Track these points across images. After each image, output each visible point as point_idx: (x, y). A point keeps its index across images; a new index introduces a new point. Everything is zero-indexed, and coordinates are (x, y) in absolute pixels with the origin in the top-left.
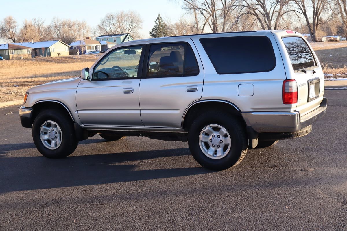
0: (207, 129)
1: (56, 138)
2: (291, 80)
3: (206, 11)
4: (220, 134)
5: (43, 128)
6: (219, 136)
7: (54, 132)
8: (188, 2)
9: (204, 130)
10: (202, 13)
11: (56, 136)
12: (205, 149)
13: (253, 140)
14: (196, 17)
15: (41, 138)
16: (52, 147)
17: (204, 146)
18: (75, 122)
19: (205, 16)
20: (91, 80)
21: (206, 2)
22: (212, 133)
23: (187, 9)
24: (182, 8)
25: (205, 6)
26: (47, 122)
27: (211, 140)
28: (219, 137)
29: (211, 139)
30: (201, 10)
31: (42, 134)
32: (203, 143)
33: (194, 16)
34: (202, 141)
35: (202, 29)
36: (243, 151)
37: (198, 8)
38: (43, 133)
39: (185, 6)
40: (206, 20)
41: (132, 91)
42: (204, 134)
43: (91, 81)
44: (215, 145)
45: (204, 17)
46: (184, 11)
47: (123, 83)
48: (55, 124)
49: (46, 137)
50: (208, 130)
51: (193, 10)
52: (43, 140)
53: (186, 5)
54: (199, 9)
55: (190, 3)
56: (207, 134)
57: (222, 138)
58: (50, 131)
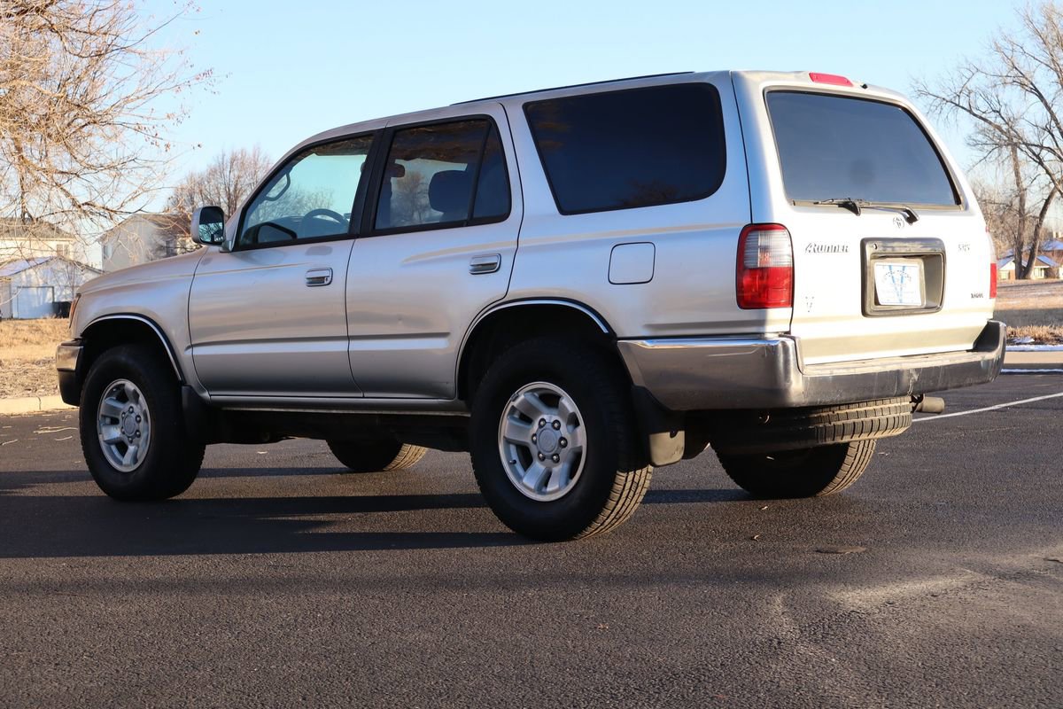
0: (522, 397)
1: (139, 436)
2: (768, 227)
3: (1055, 154)
4: (559, 415)
5: (107, 402)
6: (556, 425)
7: (133, 415)
8: (990, 123)
9: (514, 401)
10: (1039, 158)
11: (138, 431)
12: (519, 467)
13: (652, 436)
14: (1017, 174)
15: (100, 437)
16: (125, 466)
17: (515, 456)
18: (184, 382)
19: (1051, 171)
20: (230, 249)
21: (1053, 123)
22: (538, 412)
23: (986, 147)
24: (969, 144)
25: (1053, 136)
26: (115, 384)
27: (534, 438)
28: (558, 428)
29: (535, 435)
30: (1037, 150)
31: (105, 425)
32: (513, 448)
33: (1012, 170)
34: (508, 442)
35: (1038, 215)
36: (625, 475)
37: (1024, 143)
38: (108, 420)
39: (980, 137)
40: (1052, 186)
41: (329, 279)
42: (516, 416)
43: (234, 250)
44: (546, 454)
45: (1048, 172)
46: (977, 154)
47: (308, 253)
48: (135, 391)
49: (115, 433)
50: (525, 402)
51: (1006, 151)
52: (105, 441)
53: (983, 132)
54: (1027, 145)
55: (999, 128)
56: (526, 419)
57: (564, 430)
58: (124, 413)
